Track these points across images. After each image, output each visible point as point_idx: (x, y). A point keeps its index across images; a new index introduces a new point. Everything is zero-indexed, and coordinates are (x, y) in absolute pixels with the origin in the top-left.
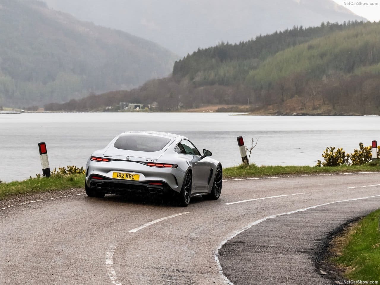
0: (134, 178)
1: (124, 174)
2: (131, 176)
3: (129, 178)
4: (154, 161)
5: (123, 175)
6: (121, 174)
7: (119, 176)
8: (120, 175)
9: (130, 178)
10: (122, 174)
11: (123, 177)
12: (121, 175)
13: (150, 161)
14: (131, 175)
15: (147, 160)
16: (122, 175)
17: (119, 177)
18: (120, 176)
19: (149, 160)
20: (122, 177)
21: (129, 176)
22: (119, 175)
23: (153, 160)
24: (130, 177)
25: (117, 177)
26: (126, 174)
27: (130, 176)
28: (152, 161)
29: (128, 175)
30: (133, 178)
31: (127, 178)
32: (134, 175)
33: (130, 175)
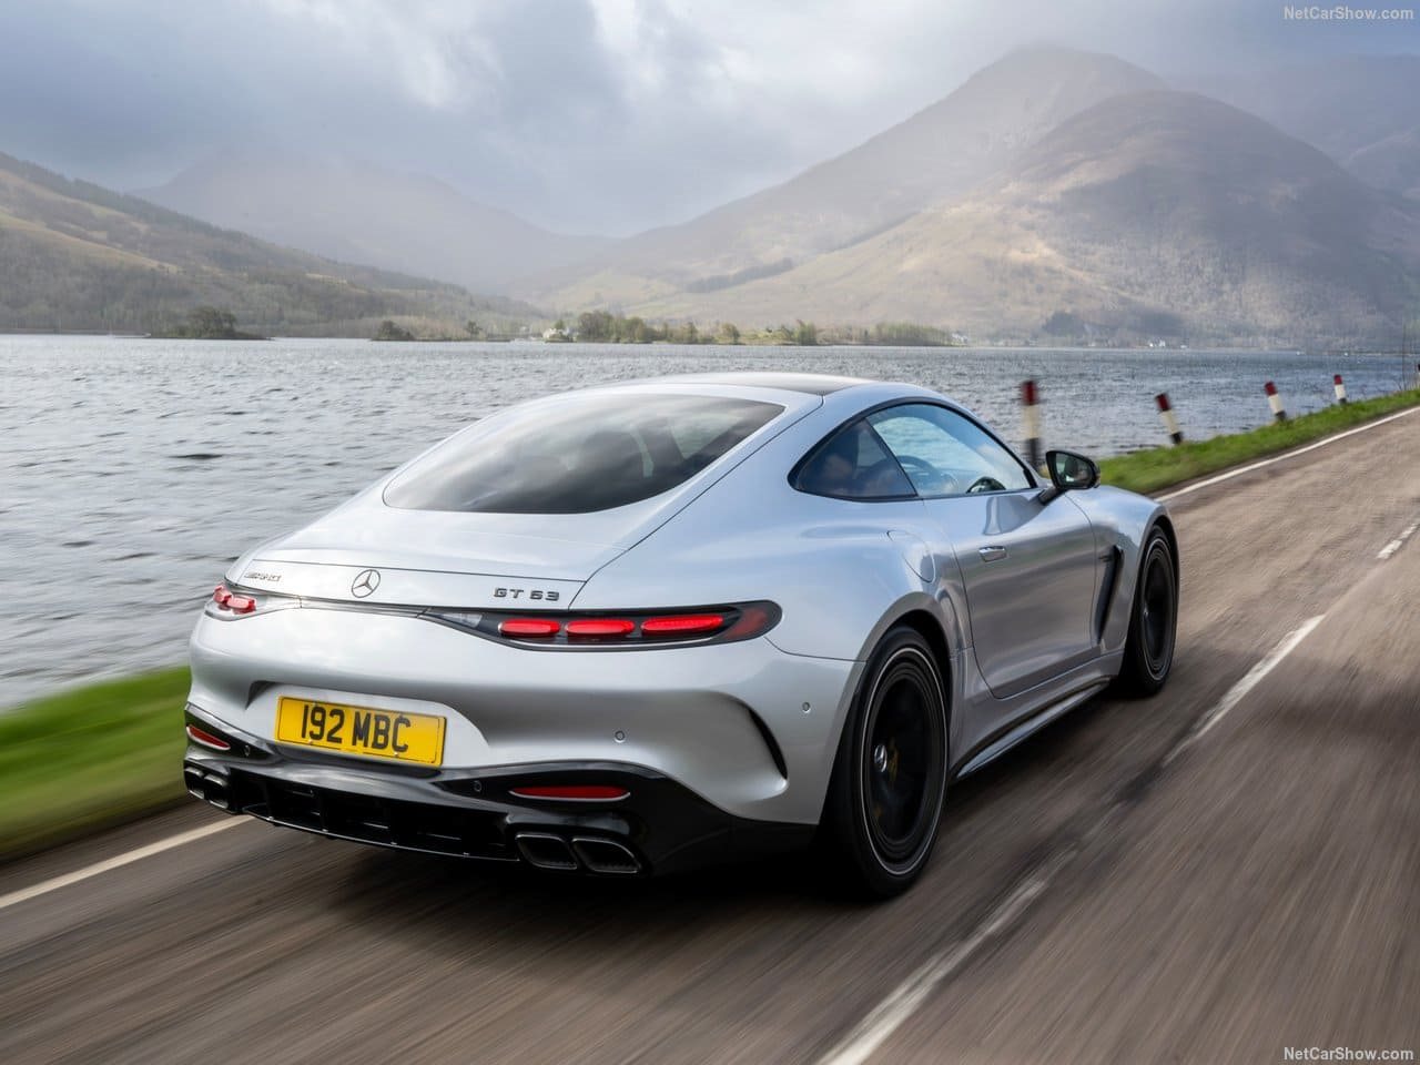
0: (404, 749)
1: (341, 714)
2: (385, 733)
3: (376, 745)
4: (554, 596)
5: (335, 721)
6: (322, 711)
7: (310, 727)
8: (318, 717)
9: (383, 746)
10: (328, 713)
11: (339, 740)
12: (321, 724)
13: (525, 603)
14: (387, 720)
15: (501, 593)
16: (331, 722)
17: (313, 736)
18: (317, 730)
19: (517, 593)
20: (331, 739)
21: (378, 732)
22: (315, 723)
23: (546, 588)
24: (381, 739)
25: (303, 736)
26: (358, 715)
27: (382, 725)
28: (536, 595)
29: (368, 716)
30: (400, 743)
31: (360, 743)
32: (408, 724)
33: (378, 719)
